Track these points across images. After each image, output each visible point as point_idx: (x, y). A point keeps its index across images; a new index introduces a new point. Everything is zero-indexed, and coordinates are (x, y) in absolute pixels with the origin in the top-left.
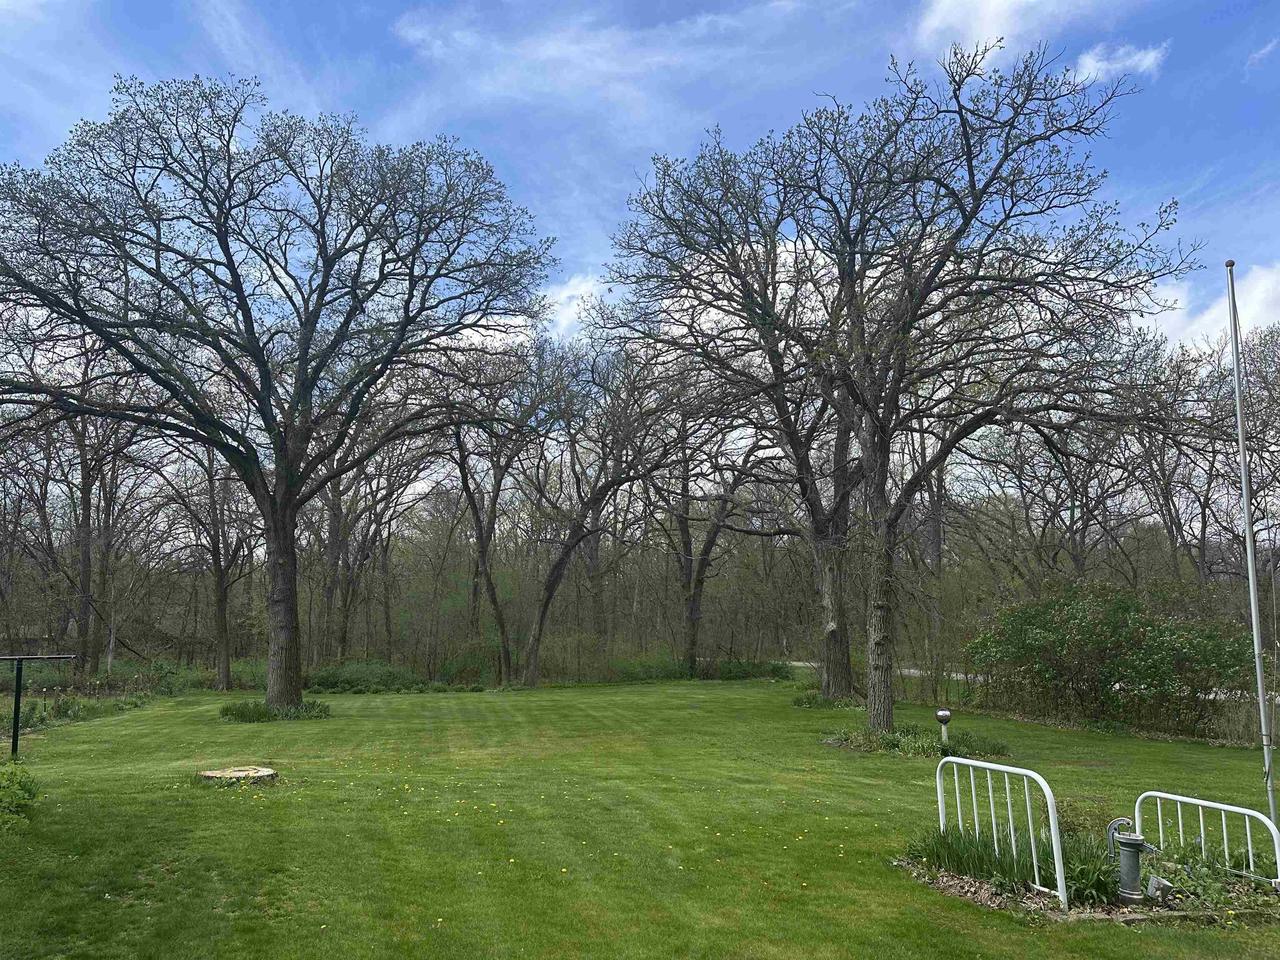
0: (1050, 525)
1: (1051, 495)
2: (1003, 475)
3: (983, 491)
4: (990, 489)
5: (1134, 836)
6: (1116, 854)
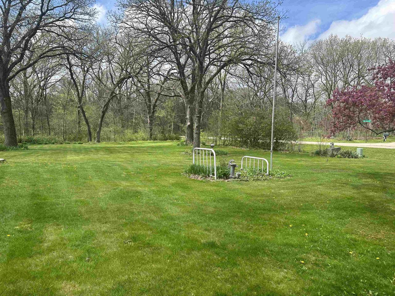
5: (234, 164)
6: (230, 168)
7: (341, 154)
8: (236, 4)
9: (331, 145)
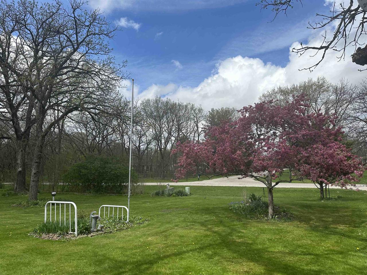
0: (93, 142)
1: (94, 133)
2: (81, 126)
3: (75, 130)
4: (77, 130)
5: (96, 215)
6: (92, 221)
7: (175, 193)
8: (82, 58)
9: (167, 186)
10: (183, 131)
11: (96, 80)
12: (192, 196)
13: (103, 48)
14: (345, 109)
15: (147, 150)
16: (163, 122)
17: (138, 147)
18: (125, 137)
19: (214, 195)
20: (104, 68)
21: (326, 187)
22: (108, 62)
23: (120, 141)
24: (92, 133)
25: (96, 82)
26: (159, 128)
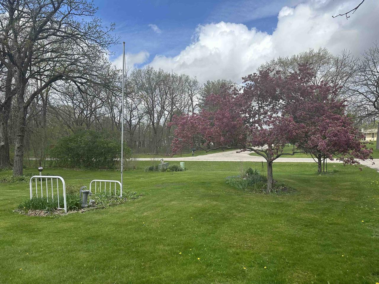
0: (80, 115)
1: (82, 106)
2: (67, 98)
3: (61, 103)
4: (63, 103)
5: (87, 190)
6: (82, 196)
7: (169, 168)
8: (64, 19)
9: (161, 161)
10: (177, 105)
11: (81, 46)
12: (187, 171)
13: (87, 7)
14: (345, 82)
15: (138, 125)
16: (156, 95)
17: (129, 122)
18: (114, 110)
19: (210, 170)
20: (89, 32)
21: (324, 161)
22: (94, 25)
23: (110, 114)
24: (80, 106)
25: (80, 47)
26: (151, 102)
